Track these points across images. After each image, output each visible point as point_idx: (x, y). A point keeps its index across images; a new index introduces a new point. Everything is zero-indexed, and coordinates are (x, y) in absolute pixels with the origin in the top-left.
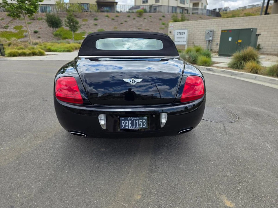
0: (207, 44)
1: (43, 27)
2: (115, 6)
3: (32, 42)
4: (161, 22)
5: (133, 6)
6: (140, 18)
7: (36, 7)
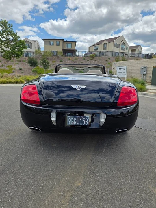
0: (142, 76)
1: (26, 66)
2: (75, 52)
3: (17, 75)
4: (107, 62)
5: (88, 52)
6: (92, 60)
7: (22, 53)
